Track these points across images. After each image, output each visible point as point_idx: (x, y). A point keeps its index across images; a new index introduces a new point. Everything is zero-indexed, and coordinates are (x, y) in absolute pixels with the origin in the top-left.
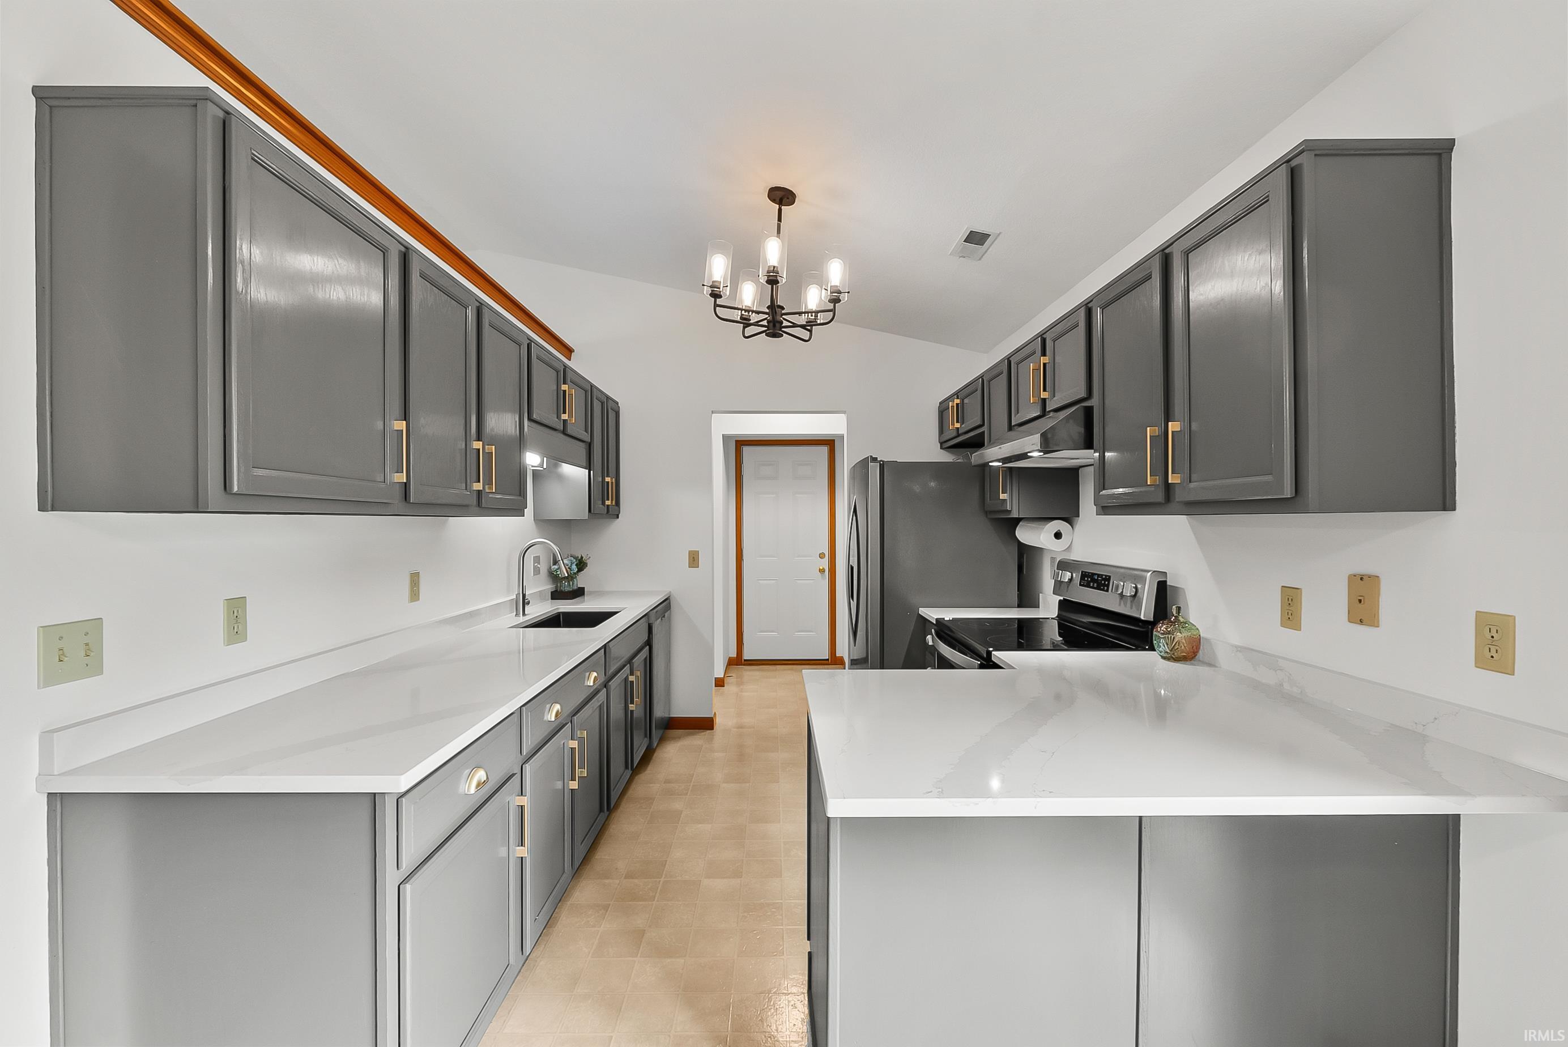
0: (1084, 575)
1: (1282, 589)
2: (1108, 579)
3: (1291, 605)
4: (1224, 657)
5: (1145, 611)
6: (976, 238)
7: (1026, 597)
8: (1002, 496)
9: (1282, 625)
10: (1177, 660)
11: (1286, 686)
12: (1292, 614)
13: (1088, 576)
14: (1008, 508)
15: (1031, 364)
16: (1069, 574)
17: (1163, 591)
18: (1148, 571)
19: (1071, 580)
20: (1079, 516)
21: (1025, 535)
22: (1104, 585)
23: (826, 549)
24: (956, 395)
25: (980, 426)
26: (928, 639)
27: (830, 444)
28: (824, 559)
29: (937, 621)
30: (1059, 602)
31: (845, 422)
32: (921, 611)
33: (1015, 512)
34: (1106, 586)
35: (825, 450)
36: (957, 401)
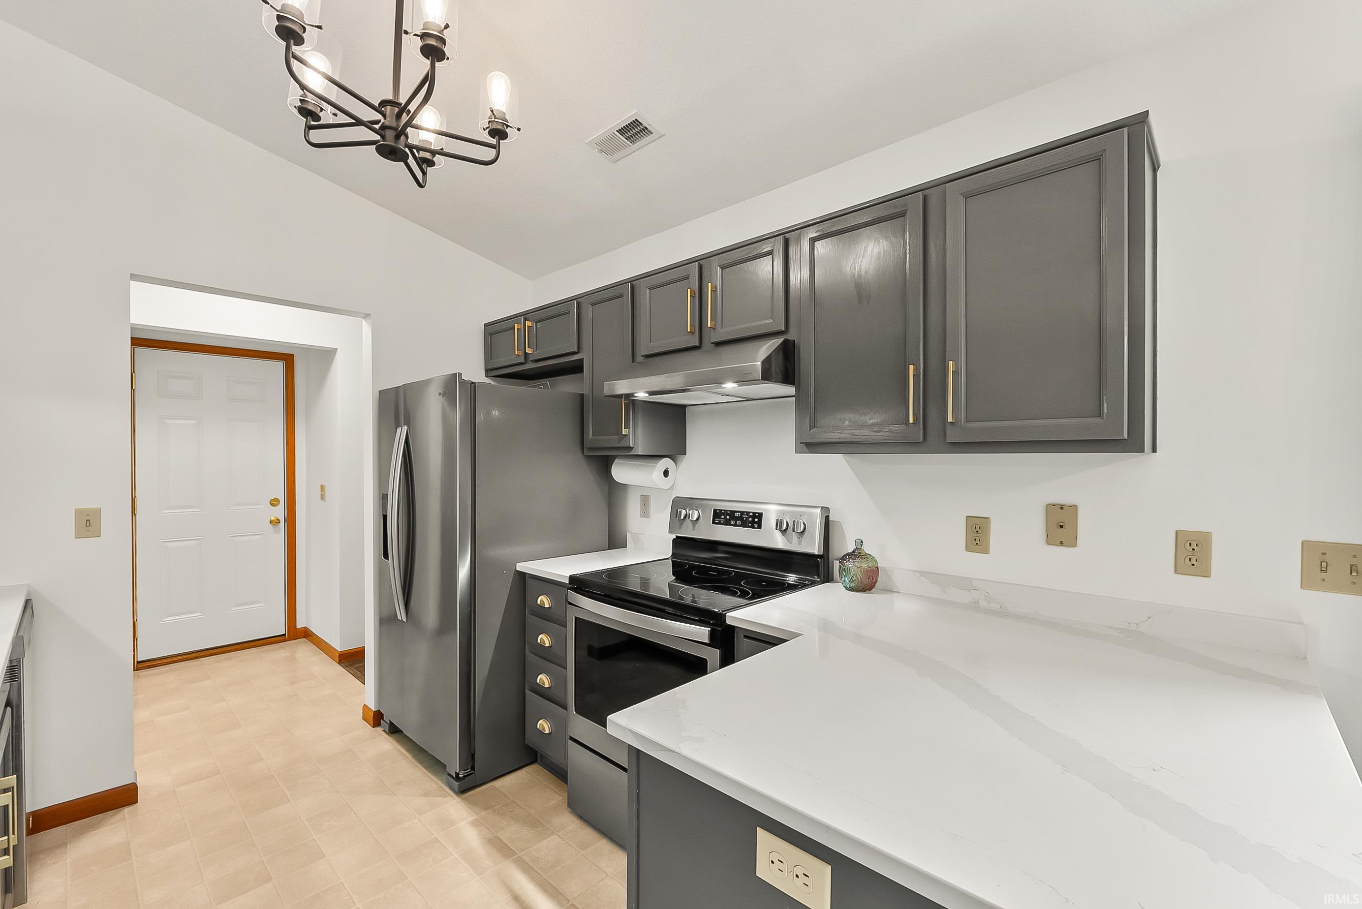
0: (719, 513)
1: (967, 519)
2: (758, 515)
3: (979, 532)
4: (902, 582)
5: (812, 546)
6: (634, 131)
7: (615, 538)
8: (624, 432)
9: (968, 549)
10: (862, 590)
11: (983, 602)
12: (980, 541)
13: (725, 514)
14: (628, 444)
15: (688, 291)
16: (693, 512)
17: (829, 526)
18: (809, 506)
19: (698, 518)
20: (683, 455)
21: (623, 473)
22: (753, 522)
23: (280, 493)
24: (522, 318)
25: (574, 353)
26: (541, 600)
27: (287, 359)
28: (278, 507)
29: (572, 578)
30: (674, 540)
31: (366, 328)
32: (521, 567)
33: (631, 448)
34: (756, 523)
35: (278, 367)
36: (528, 323)
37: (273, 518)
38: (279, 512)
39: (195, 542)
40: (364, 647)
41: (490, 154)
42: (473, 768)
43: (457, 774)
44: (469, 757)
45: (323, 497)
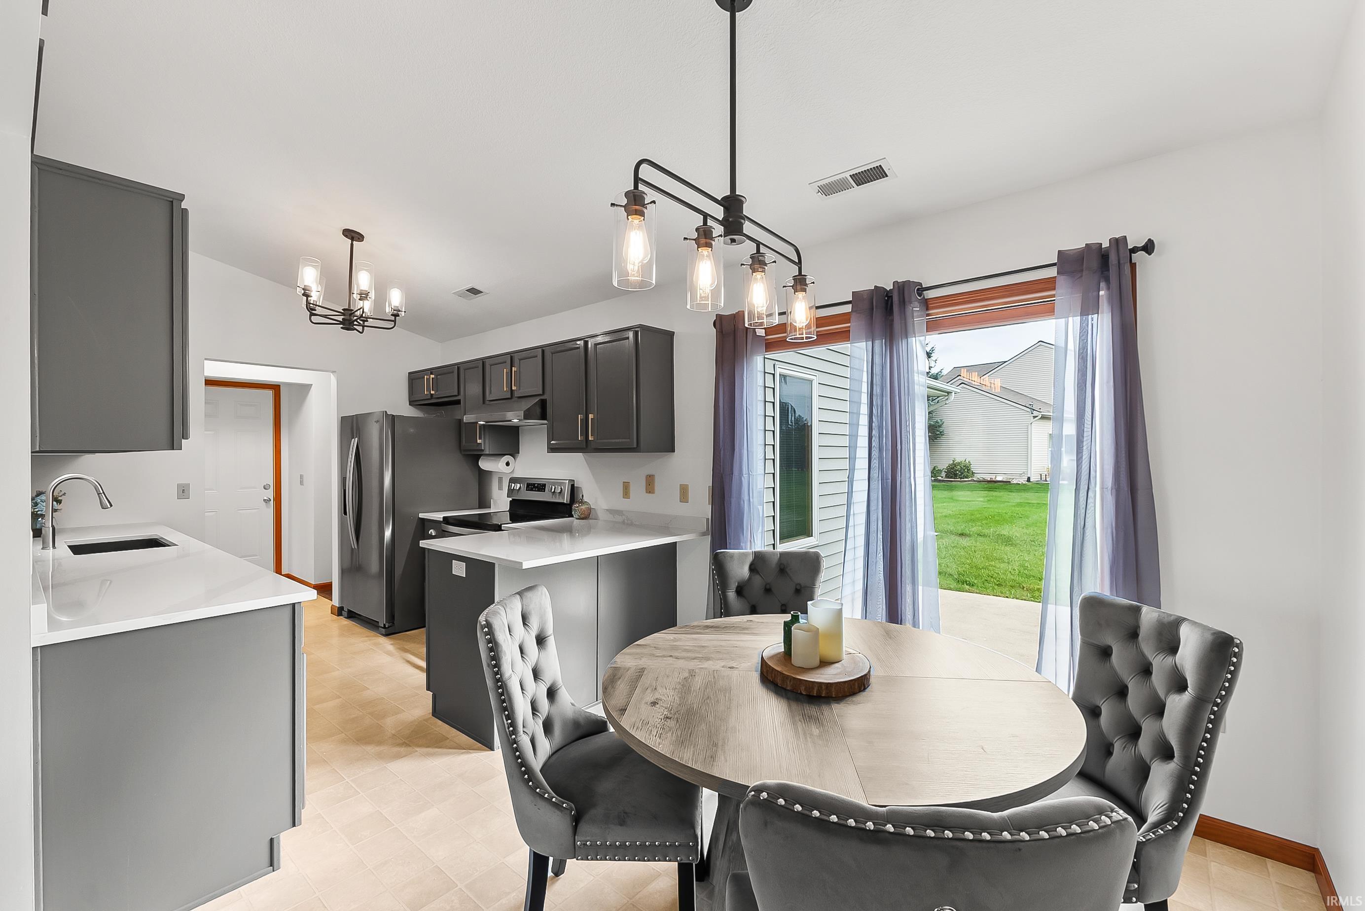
0: (528, 485)
1: (623, 484)
2: (544, 485)
3: (626, 489)
4: (601, 515)
5: (566, 499)
6: (474, 291)
7: (483, 502)
8: (479, 441)
9: (624, 498)
10: (582, 519)
11: (626, 521)
12: (627, 493)
13: (531, 485)
14: (483, 448)
15: (505, 370)
16: (518, 485)
17: (573, 489)
18: (567, 480)
19: (520, 488)
20: (519, 453)
21: (485, 464)
22: (542, 489)
23: (270, 481)
24: (429, 372)
25: (456, 396)
26: (431, 532)
27: (276, 388)
28: (268, 490)
29: (444, 518)
30: (510, 501)
31: (333, 379)
32: (421, 515)
33: (483, 450)
34: (543, 489)
35: (270, 393)
36: (432, 376)
37: (265, 498)
38: (270, 493)
39: (214, 513)
40: (332, 582)
41: (391, 325)
42: (393, 623)
43: (384, 625)
44: (391, 617)
45: (302, 483)
